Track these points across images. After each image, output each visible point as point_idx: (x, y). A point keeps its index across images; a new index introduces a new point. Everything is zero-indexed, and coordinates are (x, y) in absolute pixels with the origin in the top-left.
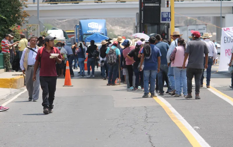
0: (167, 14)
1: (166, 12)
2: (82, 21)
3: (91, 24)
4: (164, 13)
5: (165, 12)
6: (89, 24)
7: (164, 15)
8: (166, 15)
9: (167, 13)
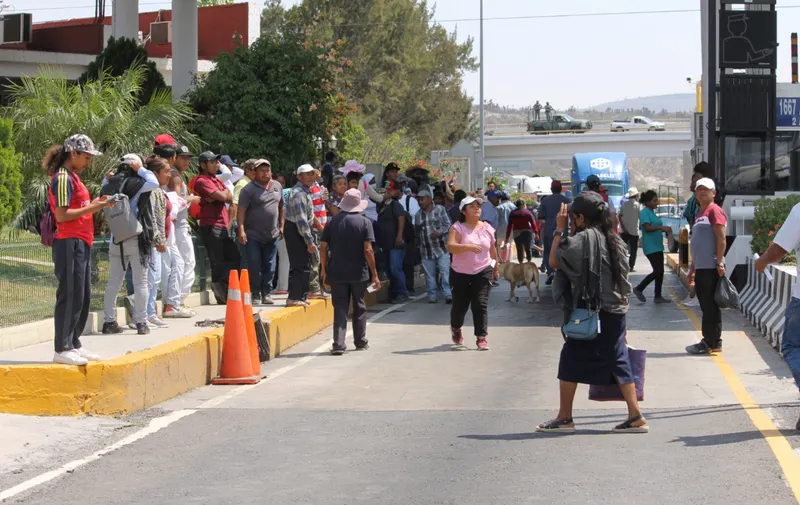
0: (793, 104)
1: (792, 99)
2: (578, 156)
3: (595, 161)
4: (785, 101)
5: (788, 99)
6: (592, 162)
7: (785, 106)
8: (790, 106)
9: (794, 101)
